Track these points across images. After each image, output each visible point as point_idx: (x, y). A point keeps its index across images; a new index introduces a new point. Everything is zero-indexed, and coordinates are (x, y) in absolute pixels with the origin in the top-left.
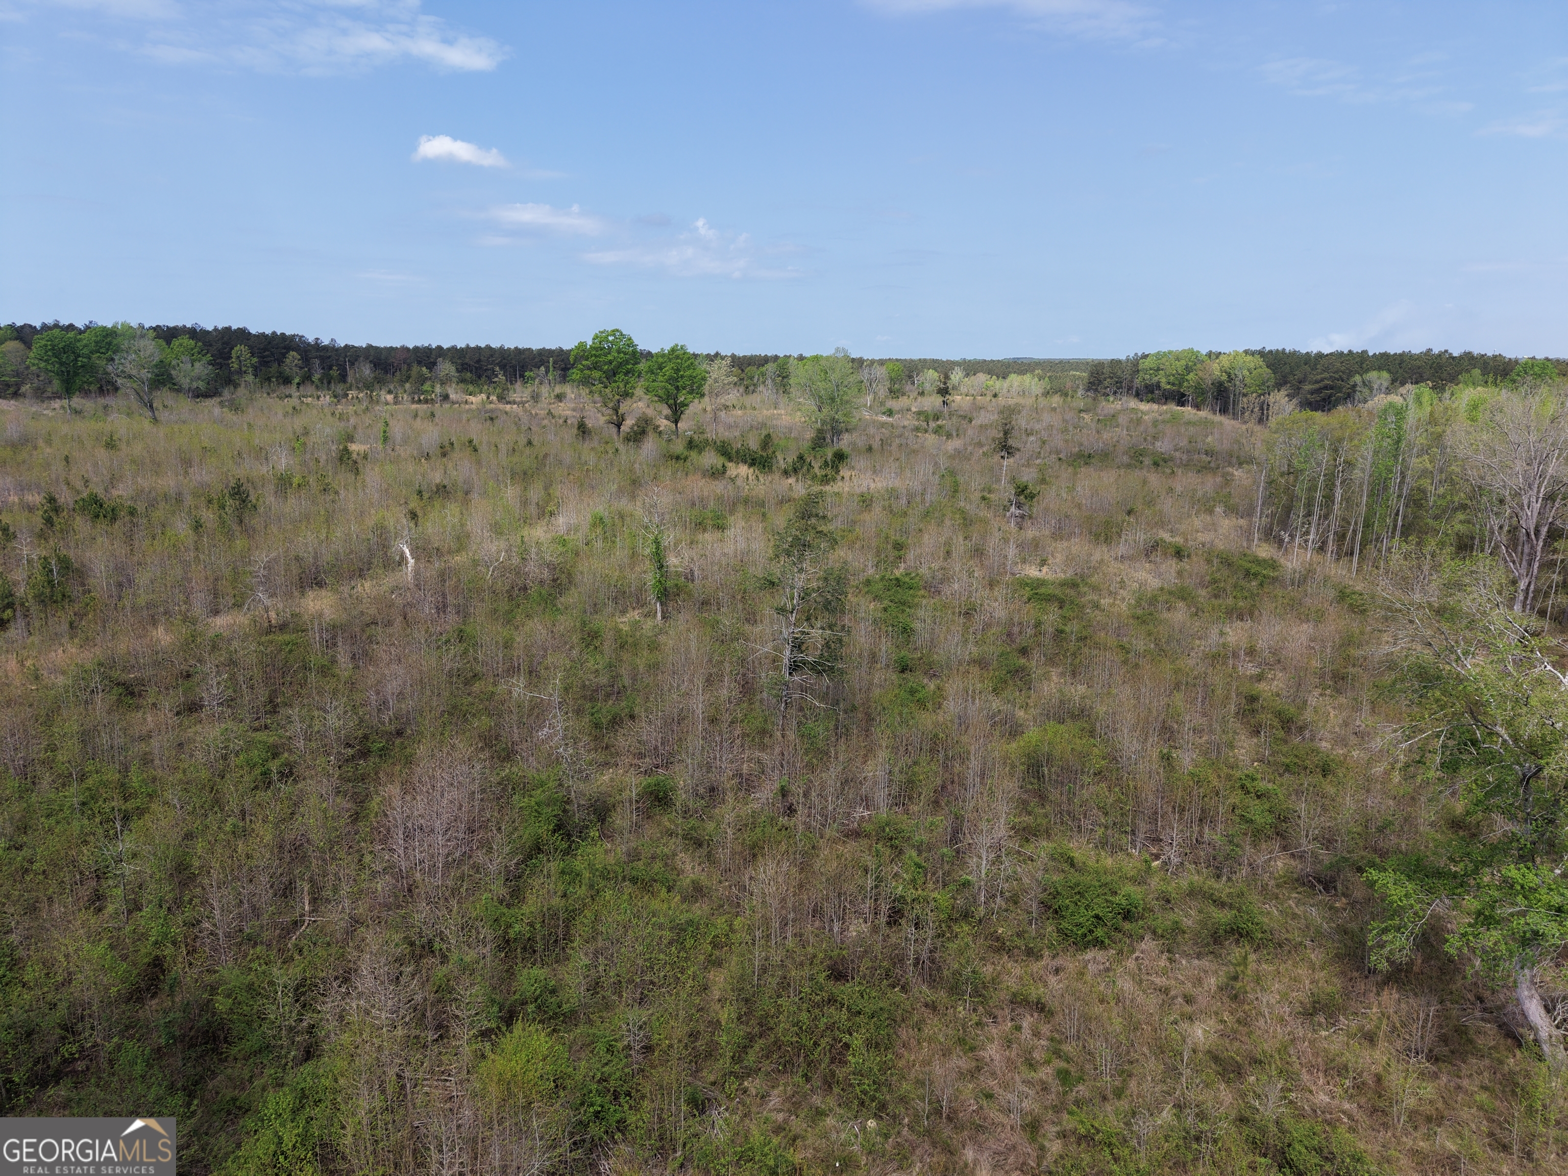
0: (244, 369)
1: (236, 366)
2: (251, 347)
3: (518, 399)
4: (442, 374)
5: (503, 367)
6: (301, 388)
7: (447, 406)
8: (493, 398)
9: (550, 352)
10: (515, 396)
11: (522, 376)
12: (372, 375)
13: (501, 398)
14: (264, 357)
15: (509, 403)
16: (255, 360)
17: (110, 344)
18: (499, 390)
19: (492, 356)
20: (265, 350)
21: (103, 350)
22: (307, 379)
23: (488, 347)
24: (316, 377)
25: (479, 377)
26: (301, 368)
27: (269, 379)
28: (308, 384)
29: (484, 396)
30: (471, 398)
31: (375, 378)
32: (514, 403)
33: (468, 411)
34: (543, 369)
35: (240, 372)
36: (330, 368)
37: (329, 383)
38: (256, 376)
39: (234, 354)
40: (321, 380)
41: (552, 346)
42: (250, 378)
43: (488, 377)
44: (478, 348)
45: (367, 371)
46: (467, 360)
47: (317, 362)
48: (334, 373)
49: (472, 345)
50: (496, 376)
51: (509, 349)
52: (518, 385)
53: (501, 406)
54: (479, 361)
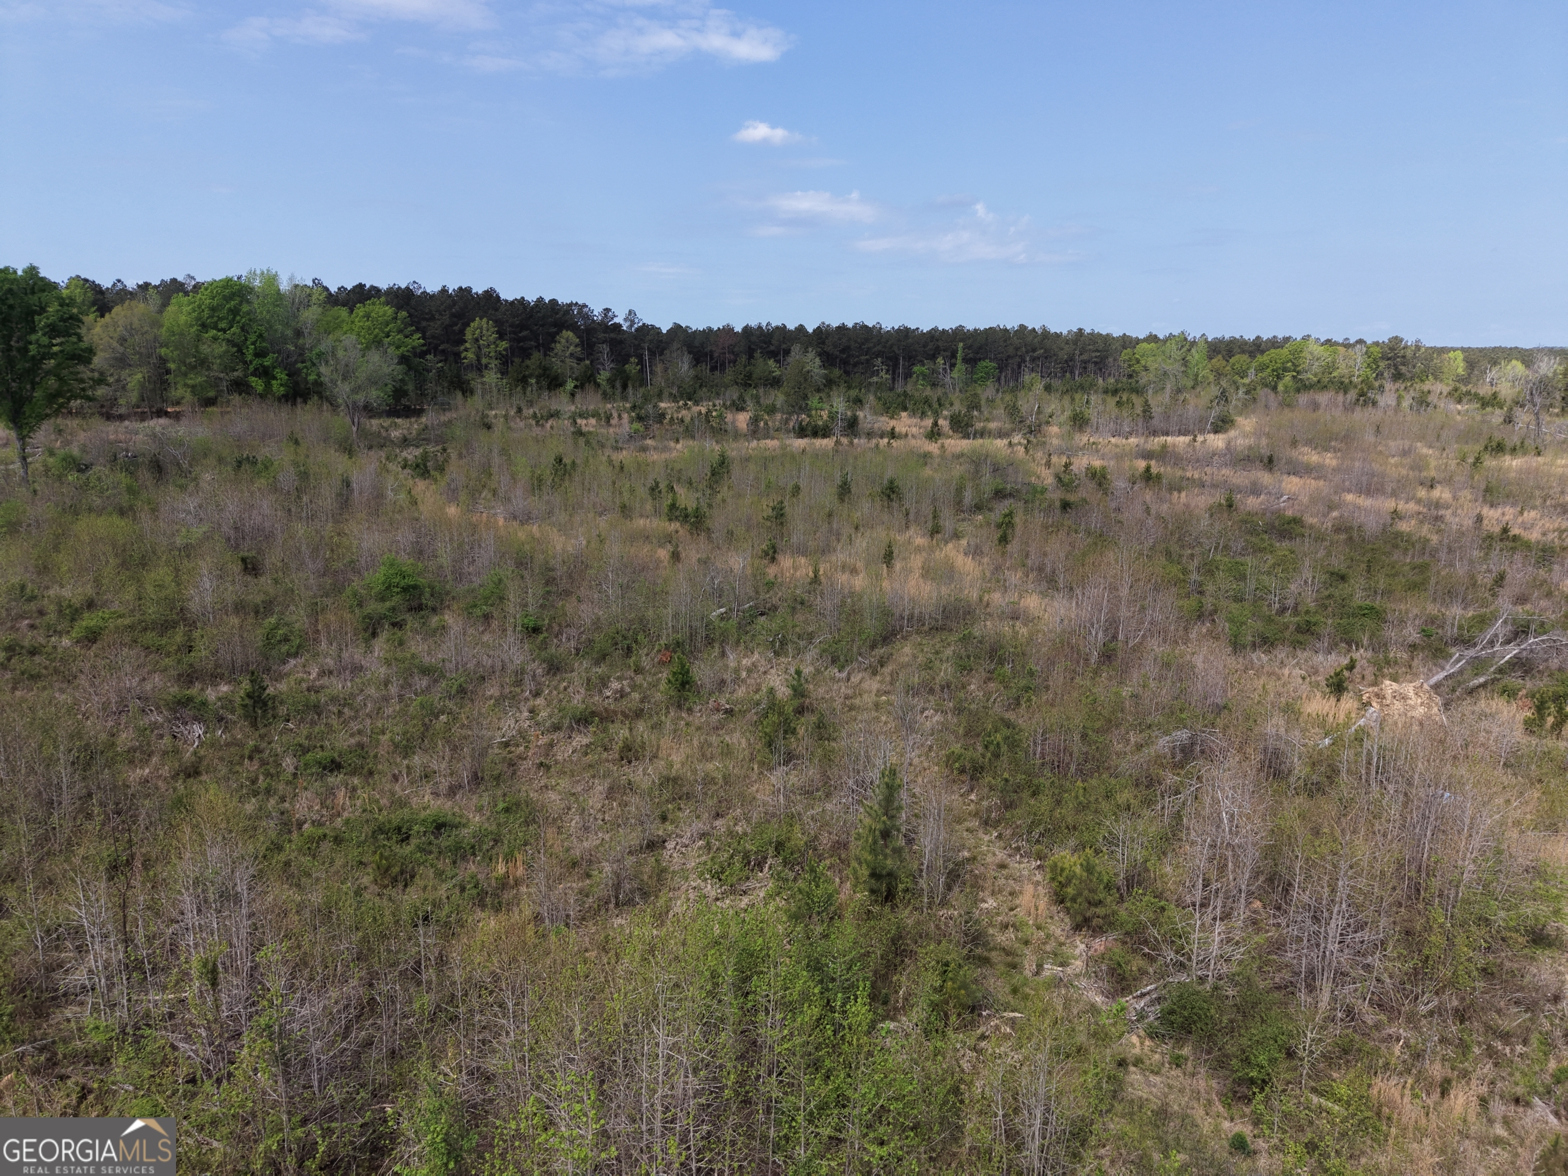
0: (484, 361)
1: (471, 355)
2: (498, 323)
6: (578, 397)
12: (692, 373)
14: (519, 340)
16: (504, 344)
17: (235, 312)
20: (522, 327)
21: (222, 325)
22: (586, 380)
24: (603, 376)
26: (580, 360)
27: (523, 381)
28: (590, 387)
31: (697, 377)
35: (480, 368)
36: (626, 361)
37: (625, 387)
38: (504, 373)
39: (468, 336)
40: (611, 382)
42: (491, 377)
45: (684, 367)
47: (605, 348)
48: (634, 368)
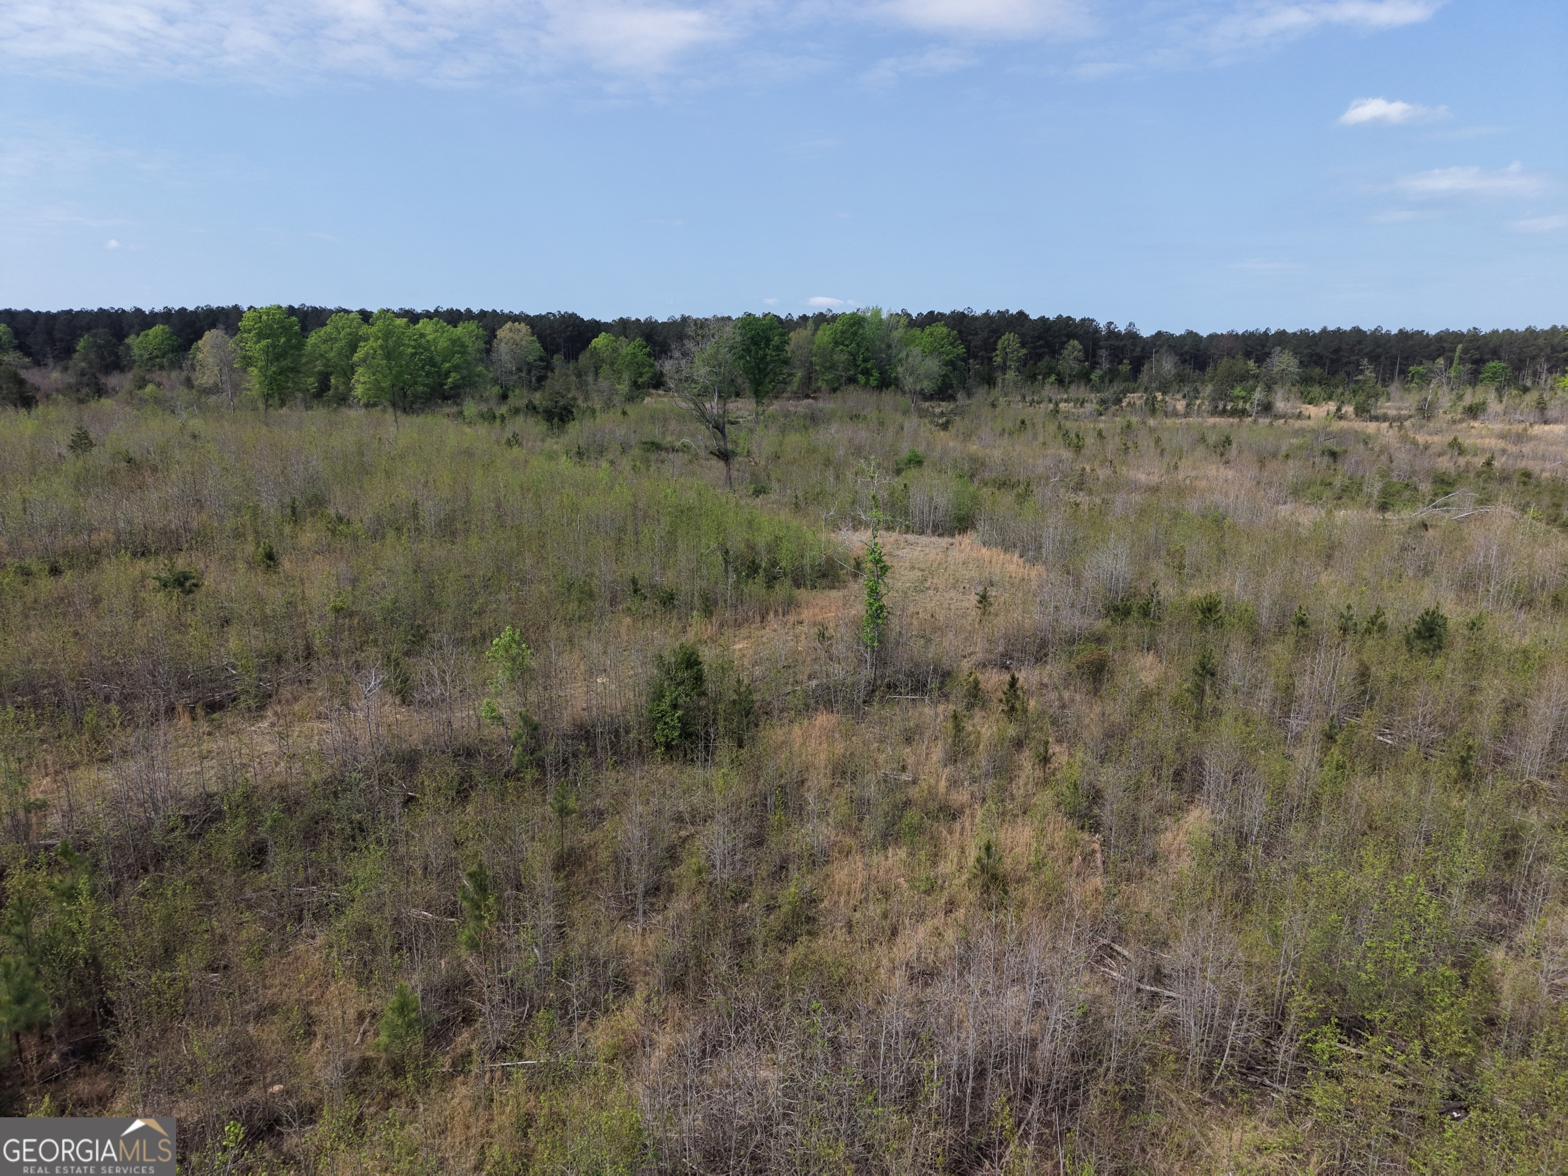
0: (1008, 363)
1: (999, 359)
2: (1022, 336)
3: (1392, 413)
4: (1275, 370)
5: (1374, 358)
6: (1073, 388)
7: (1264, 421)
8: (1348, 409)
9: (1458, 337)
10: (1387, 407)
11: (1403, 372)
12: (1174, 371)
13: (1362, 411)
14: (1036, 348)
15: (1376, 418)
16: (1024, 351)
17: (855, 334)
18: (1360, 398)
19: (1360, 342)
20: (1040, 338)
21: (847, 342)
22: (1082, 377)
23: (1357, 331)
24: (1097, 373)
25: (1333, 373)
26: (1080, 362)
27: (1033, 377)
28: (1083, 382)
29: (1332, 406)
30: (1311, 410)
31: (1176, 375)
32: (1385, 418)
33: (1297, 433)
34: (1441, 361)
35: (1004, 368)
36: (1122, 362)
37: (1112, 381)
38: (1020, 372)
39: (999, 345)
40: (1102, 378)
41: (1464, 327)
42: (1011, 375)
43: (1348, 374)
44: (1338, 333)
45: (1169, 365)
46: (1318, 350)
47: (1105, 353)
48: (1125, 367)
49: (1331, 328)
50: (1362, 372)
51: (1388, 334)
52: (1394, 388)
53: (1358, 425)
54: (1337, 351)
